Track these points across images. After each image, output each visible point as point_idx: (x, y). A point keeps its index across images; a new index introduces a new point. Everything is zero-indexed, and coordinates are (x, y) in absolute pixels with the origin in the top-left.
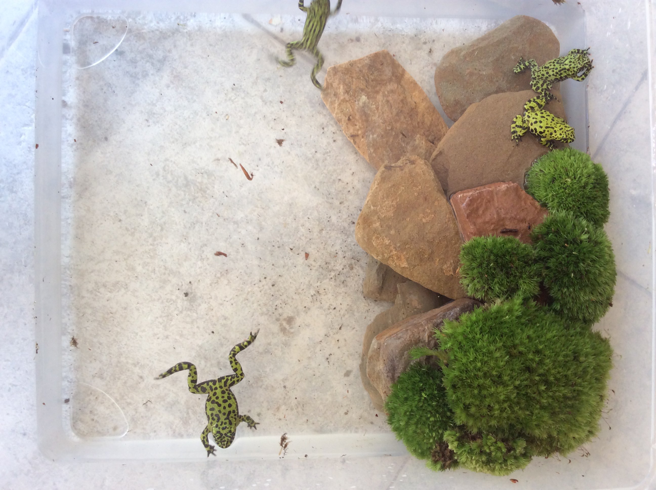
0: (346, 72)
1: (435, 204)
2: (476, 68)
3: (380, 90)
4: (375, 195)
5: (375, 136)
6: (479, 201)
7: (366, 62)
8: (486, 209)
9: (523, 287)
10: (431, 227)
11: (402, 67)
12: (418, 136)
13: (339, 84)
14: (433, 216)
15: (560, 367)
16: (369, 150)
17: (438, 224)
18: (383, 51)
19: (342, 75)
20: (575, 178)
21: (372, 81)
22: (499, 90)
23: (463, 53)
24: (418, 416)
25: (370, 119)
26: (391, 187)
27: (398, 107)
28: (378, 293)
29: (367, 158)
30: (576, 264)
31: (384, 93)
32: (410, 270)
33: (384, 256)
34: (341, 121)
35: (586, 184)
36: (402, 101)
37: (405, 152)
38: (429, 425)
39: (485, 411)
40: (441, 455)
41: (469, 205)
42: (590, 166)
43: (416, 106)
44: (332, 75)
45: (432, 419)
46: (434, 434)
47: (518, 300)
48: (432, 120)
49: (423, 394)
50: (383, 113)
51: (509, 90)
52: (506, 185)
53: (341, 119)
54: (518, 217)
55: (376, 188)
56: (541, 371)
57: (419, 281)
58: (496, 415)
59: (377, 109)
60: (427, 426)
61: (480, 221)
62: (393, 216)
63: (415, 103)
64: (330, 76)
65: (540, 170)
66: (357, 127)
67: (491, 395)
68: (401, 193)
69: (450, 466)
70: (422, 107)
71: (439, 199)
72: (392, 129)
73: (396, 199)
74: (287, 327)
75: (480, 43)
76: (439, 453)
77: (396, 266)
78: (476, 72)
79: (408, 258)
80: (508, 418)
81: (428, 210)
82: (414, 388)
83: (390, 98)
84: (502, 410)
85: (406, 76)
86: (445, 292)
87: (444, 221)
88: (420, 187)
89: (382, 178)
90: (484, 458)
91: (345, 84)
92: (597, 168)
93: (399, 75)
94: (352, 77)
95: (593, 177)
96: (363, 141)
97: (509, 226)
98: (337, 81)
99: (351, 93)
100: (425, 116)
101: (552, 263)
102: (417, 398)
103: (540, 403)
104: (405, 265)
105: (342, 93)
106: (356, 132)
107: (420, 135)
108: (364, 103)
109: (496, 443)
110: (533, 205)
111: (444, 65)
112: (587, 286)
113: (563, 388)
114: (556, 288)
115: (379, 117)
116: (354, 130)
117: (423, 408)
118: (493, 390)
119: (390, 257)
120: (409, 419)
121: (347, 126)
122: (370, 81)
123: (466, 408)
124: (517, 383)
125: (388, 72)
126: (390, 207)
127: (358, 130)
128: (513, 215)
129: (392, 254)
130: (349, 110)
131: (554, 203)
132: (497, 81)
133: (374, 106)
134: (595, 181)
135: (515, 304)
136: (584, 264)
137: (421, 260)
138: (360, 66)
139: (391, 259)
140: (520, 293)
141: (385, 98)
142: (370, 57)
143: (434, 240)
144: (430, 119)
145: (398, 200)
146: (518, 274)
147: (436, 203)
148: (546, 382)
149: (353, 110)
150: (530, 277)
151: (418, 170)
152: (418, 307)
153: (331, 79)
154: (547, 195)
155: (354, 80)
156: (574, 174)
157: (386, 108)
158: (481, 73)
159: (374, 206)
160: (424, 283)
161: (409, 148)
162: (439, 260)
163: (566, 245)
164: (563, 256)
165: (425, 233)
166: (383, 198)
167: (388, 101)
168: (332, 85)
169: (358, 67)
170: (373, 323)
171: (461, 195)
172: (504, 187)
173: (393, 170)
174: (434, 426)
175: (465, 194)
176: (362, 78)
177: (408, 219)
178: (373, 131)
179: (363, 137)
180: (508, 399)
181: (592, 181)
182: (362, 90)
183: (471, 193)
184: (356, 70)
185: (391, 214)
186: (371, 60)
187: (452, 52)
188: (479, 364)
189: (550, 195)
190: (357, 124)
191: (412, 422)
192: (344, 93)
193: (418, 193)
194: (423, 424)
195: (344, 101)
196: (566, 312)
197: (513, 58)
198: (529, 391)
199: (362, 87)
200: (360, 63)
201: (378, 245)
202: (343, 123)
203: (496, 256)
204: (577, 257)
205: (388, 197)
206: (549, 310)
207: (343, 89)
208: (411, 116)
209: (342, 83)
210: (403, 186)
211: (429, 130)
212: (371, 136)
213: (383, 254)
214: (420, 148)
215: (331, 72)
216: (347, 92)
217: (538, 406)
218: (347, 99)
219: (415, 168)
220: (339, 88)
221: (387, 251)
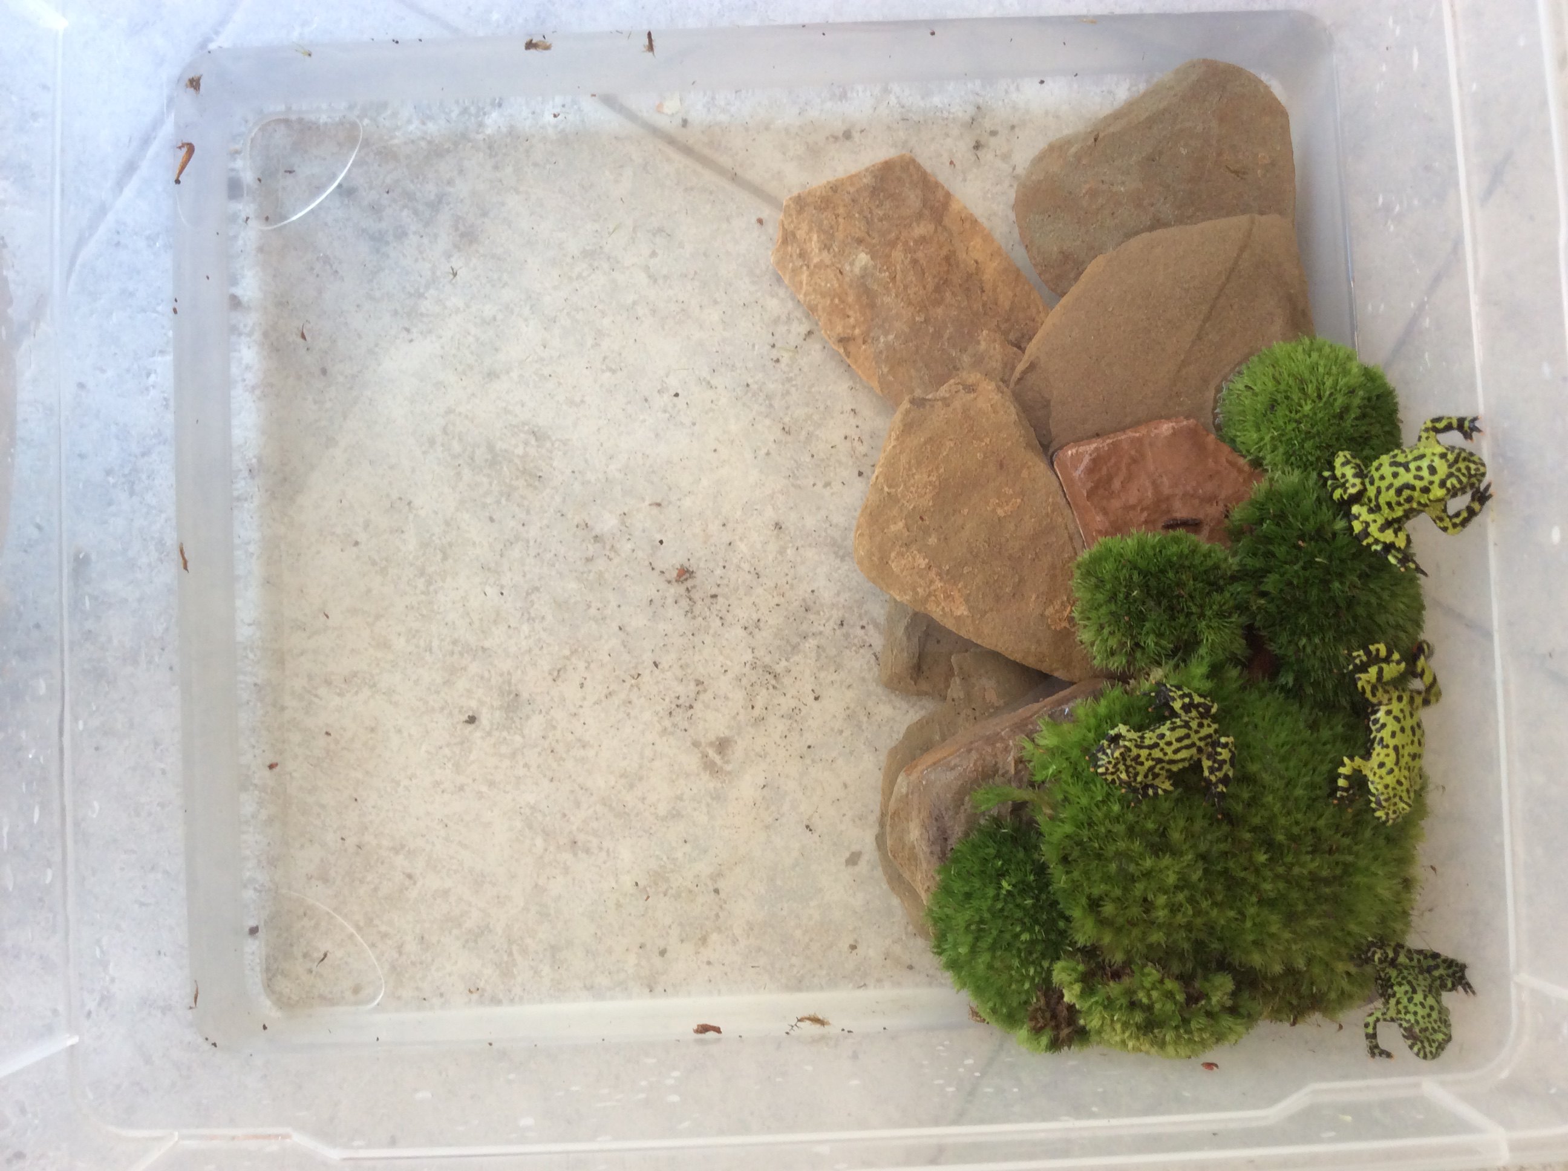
0: (823, 205)
1: (1022, 475)
2: (1103, 178)
3: (898, 238)
4: (891, 463)
5: (891, 337)
6: (1113, 460)
7: (865, 180)
8: (1130, 478)
9: (1209, 637)
10: (1016, 526)
11: (943, 187)
12: (985, 332)
13: (810, 230)
14: (1019, 500)
15: (1298, 809)
16: (880, 367)
17: (1031, 517)
18: (902, 157)
19: (814, 211)
20: (1320, 397)
21: (881, 220)
22: (1157, 224)
23: (1073, 150)
24: (995, 933)
25: (879, 302)
26: (925, 443)
27: (939, 273)
28: (911, 678)
29: (875, 384)
30: (1325, 583)
31: (906, 243)
32: (973, 621)
33: (917, 593)
34: (817, 310)
35: (1346, 409)
36: (947, 259)
37: (958, 369)
38: (1019, 950)
39: (1135, 911)
40: (1048, 1015)
41: (1091, 471)
42: (1355, 370)
43: (977, 269)
44: (794, 213)
45: (1025, 937)
46: (1032, 971)
47: (1198, 669)
48: (1015, 295)
49: (1004, 884)
50: (906, 287)
51: (1180, 221)
52: (1171, 424)
53: (817, 305)
54: (1200, 491)
55: (894, 447)
56: (1256, 821)
57: (996, 646)
58: (1161, 920)
59: (893, 279)
60: (1014, 952)
61: (1116, 504)
62: (933, 506)
63: (977, 262)
64: (790, 215)
65: (1246, 386)
66: (852, 320)
67: (1147, 875)
68: (947, 455)
69: (1069, 1041)
70: (991, 271)
71: (1030, 463)
72: (926, 321)
73: (937, 468)
74: (717, 759)
75: (1109, 125)
76: (1043, 1012)
77: (945, 614)
78: (1105, 187)
79: (969, 595)
80: (1189, 927)
81: (1007, 489)
82: (983, 872)
83: (920, 255)
84: (1174, 909)
85: (954, 207)
86: (1054, 666)
87: (1044, 512)
88: (987, 440)
89: (905, 425)
90: (1139, 1017)
91: (821, 230)
92: (1370, 376)
93: (937, 205)
94: (837, 216)
95: (1361, 393)
96: (865, 350)
97: (1181, 512)
98: (805, 227)
99: (836, 250)
100: (998, 290)
101: (1271, 583)
102: (991, 892)
103: (1259, 891)
104: (962, 610)
105: (817, 251)
106: (849, 331)
107: (989, 330)
108: (865, 268)
109: (1162, 982)
110: (1232, 464)
111: (1034, 177)
112: (1354, 631)
113: (1309, 857)
114: (1284, 638)
115: (897, 296)
116: (844, 327)
117: (1006, 914)
118: (1148, 863)
119: (929, 595)
120: (977, 939)
121: (830, 320)
122: (876, 220)
123: (1094, 905)
124: (1203, 847)
125: (913, 199)
126: (925, 487)
127: (854, 327)
128: (1189, 488)
129: (932, 588)
130: (832, 285)
131: (1277, 456)
132: (1152, 205)
133: (887, 273)
134: (1366, 402)
135: (1193, 678)
136: (1342, 583)
137: (998, 598)
138: (852, 190)
139: (933, 598)
140: (1202, 651)
141: (909, 256)
142: (872, 172)
143: (1023, 554)
144: (1010, 294)
145: (942, 470)
146: (1194, 609)
147: (1025, 473)
148: (1270, 845)
149: (840, 286)
150: (1221, 615)
151: (982, 404)
152: (996, 704)
153: (792, 222)
154: (1262, 439)
155: (841, 220)
156: (1318, 389)
157: (911, 277)
158: (1115, 189)
159: (890, 487)
160: (1007, 649)
161: (966, 359)
162: (1038, 597)
163: (1300, 543)
164: (1296, 567)
165: (1003, 540)
166: (910, 469)
167: (915, 262)
168: (794, 235)
169: (848, 193)
170: (901, 742)
171: (1074, 451)
172: (1166, 428)
173: (928, 407)
174: (1030, 953)
175: (1081, 449)
176: (857, 215)
177: (966, 511)
178: (887, 325)
179: (864, 342)
180: (1183, 884)
181: (1357, 401)
182: (860, 241)
183: (1094, 445)
184: (843, 200)
185: (927, 502)
186: (875, 177)
187: (1051, 148)
188: (1116, 808)
189: (1267, 438)
190: (851, 313)
191: (984, 945)
192: (820, 250)
193: (985, 454)
194: (1006, 950)
195: (820, 266)
196: (1310, 691)
197: (1184, 151)
198: (1231, 864)
199: (859, 234)
200: (852, 184)
201: (902, 571)
202: (820, 313)
203: (1146, 573)
204: (1327, 570)
205: (919, 464)
206: (1272, 689)
207: (818, 241)
208: (968, 289)
209: (815, 230)
210: (951, 440)
211: (1007, 320)
212: (882, 340)
213: (914, 589)
214: (990, 357)
215: (792, 206)
216: (826, 247)
217: (1254, 899)
218: (828, 262)
219: (975, 399)
220: (810, 240)
221: (922, 582)
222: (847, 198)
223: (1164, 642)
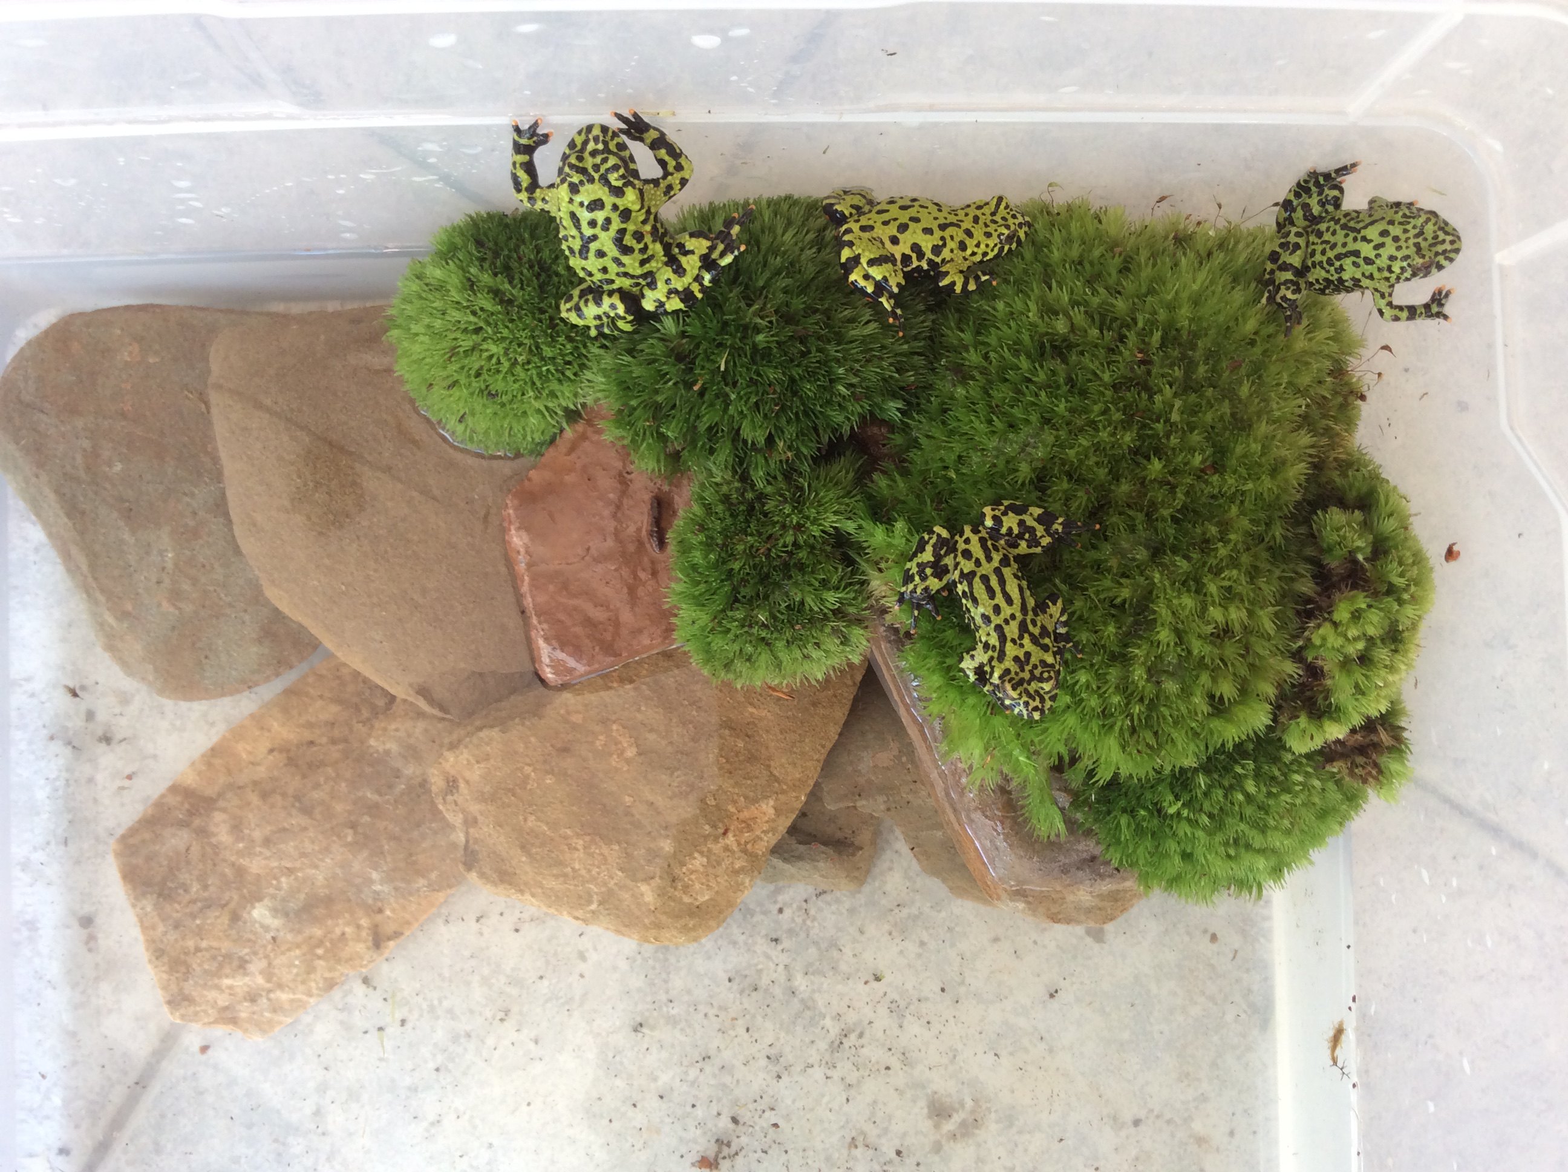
0: (183, 969)
1: (580, 721)
2: (154, 580)
3: (233, 864)
4: (555, 899)
5: (375, 875)
6: (562, 616)
7: (149, 909)
8: (588, 594)
9: (831, 521)
10: (651, 730)
11: (163, 796)
12: (372, 742)
13: (218, 987)
14: (615, 727)
15: (1086, 410)
16: (418, 890)
17: (639, 710)
18: (118, 853)
19: (191, 982)
20: (478, 330)
21: (205, 887)
22: (220, 507)
23: (110, 620)
24: (1243, 826)
25: (323, 892)
26: (529, 854)
27: (285, 808)
28: (853, 855)
29: (441, 896)
30: (757, 355)
31: (240, 853)
32: (783, 792)
33: (742, 869)
34: (332, 979)
35: (496, 293)
36: (264, 796)
37: (425, 781)
38: (1270, 794)
39: (1230, 650)
40: (1360, 760)
41: (577, 651)
42: (438, 273)
43: (281, 751)
44: (191, 1009)
45: (1250, 786)
46: (1298, 778)
47: (877, 536)
48: (321, 697)
49: (1172, 810)
50: (303, 855)
51: (218, 476)
52: (513, 532)
53: (326, 979)
54: (611, 496)
55: (533, 895)
56: (1102, 473)
57: (818, 761)
58: (1244, 614)
59: (290, 871)
60: (1271, 802)
61: (626, 616)
62: (619, 843)
63: (271, 751)
64: (196, 1014)
65: (460, 421)
66: (348, 930)
67: (1180, 635)
68: (547, 824)
69: (1396, 733)
70: (283, 731)
71: (562, 712)
72: (353, 826)
73: (566, 838)
74: (957, 1118)
76: (1356, 765)
77: (773, 830)
78: (167, 581)
79: (746, 798)
80: (1253, 574)
81: (598, 743)
82: (1153, 834)
83: (257, 835)
84: (1229, 595)
85: (191, 780)
86: (850, 682)
87: (632, 693)
88: (528, 770)
89: (502, 881)
90: (1382, 654)
91: (218, 973)
92: (447, 253)
93: (187, 806)
94: (198, 950)
95: (473, 270)
96: (393, 910)
97: (640, 519)
98: (211, 995)
99: (247, 950)
100: (313, 720)
101: (753, 433)
102: (1184, 829)
103: (1202, 471)
104: (767, 808)
105: (247, 979)
106: (364, 934)
107: (369, 735)
108: (275, 911)
109: (1335, 624)
110: (573, 448)
111: (151, 678)
112: (827, 313)
113: (1158, 398)
114: (838, 417)
115: (316, 867)
116: (358, 939)
117: (1216, 812)
118: (1164, 635)
119: (745, 851)
120: (1248, 847)
121: (347, 961)
122: (206, 894)
123: (1218, 707)
124: (1142, 554)
125: (177, 840)
126: (591, 855)
127: (359, 927)
128: (606, 513)
129: (735, 848)
130: (297, 957)
131: (563, 393)
132: (195, 513)
133: (283, 879)
134: (486, 265)
135: (890, 545)
136: (757, 330)
137: (752, 758)
138: (161, 928)
139: (749, 846)
140: (850, 526)
141: (258, 849)
142: (136, 898)
143: (691, 722)
144: (319, 703)
145: (569, 832)
146: (789, 539)
147: (577, 718)
148: (1140, 454)
149: (298, 946)
150: (799, 503)
151: (476, 774)
152: (896, 752)
153: (205, 1011)
154: (539, 411)
155: (204, 944)
156: (465, 331)
157: (290, 847)
158: (170, 565)
159: (590, 902)
160: (823, 746)
161: (410, 770)
162: (751, 704)
163: (696, 388)
164: (733, 397)
165: (670, 749)
166: (565, 875)
167: (267, 842)
168: (226, 1009)
169: (165, 933)
170: (944, 881)
171: (548, 670)
172: (518, 540)
173: (476, 847)
174: (1273, 778)
175: (546, 660)
176: (198, 922)
177: (628, 800)
178: (358, 881)
179: (380, 911)
180: (1193, 583)
181: (486, 278)
182: (235, 918)
183: (541, 643)
184: (176, 940)
185: (613, 852)
186: (144, 894)
188: (1083, 677)
189: (538, 405)
190: (338, 931)
191: (1258, 841)
192: (246, 974)
193: (547, 772)
194: (1267, 813)
195: (268, 975)
196: (910, 377)
197: (118, 467)
198: (1166, 512)
199: (225, 920)
200: (153, 927)
201: (709, 887)
202: (336, 974)
203: (734, 600)
204: (736, 352)
205: (560, 863)
206: (905, 428)
207: (233, 977)
208: (310, 765)
209: (216, 981)
210: (525, 820)
211: (357, 709)
212: (378, 887)
213: (737, 872)
214: (409, 736)
215: (183, 1011)
216: (242, 965)
217: (1215, 479)
218: (263, 964)
219: (467, 782)
220: (231, 987)
221: (727, 862)
222: (172, 936)
223: (835, 579)
